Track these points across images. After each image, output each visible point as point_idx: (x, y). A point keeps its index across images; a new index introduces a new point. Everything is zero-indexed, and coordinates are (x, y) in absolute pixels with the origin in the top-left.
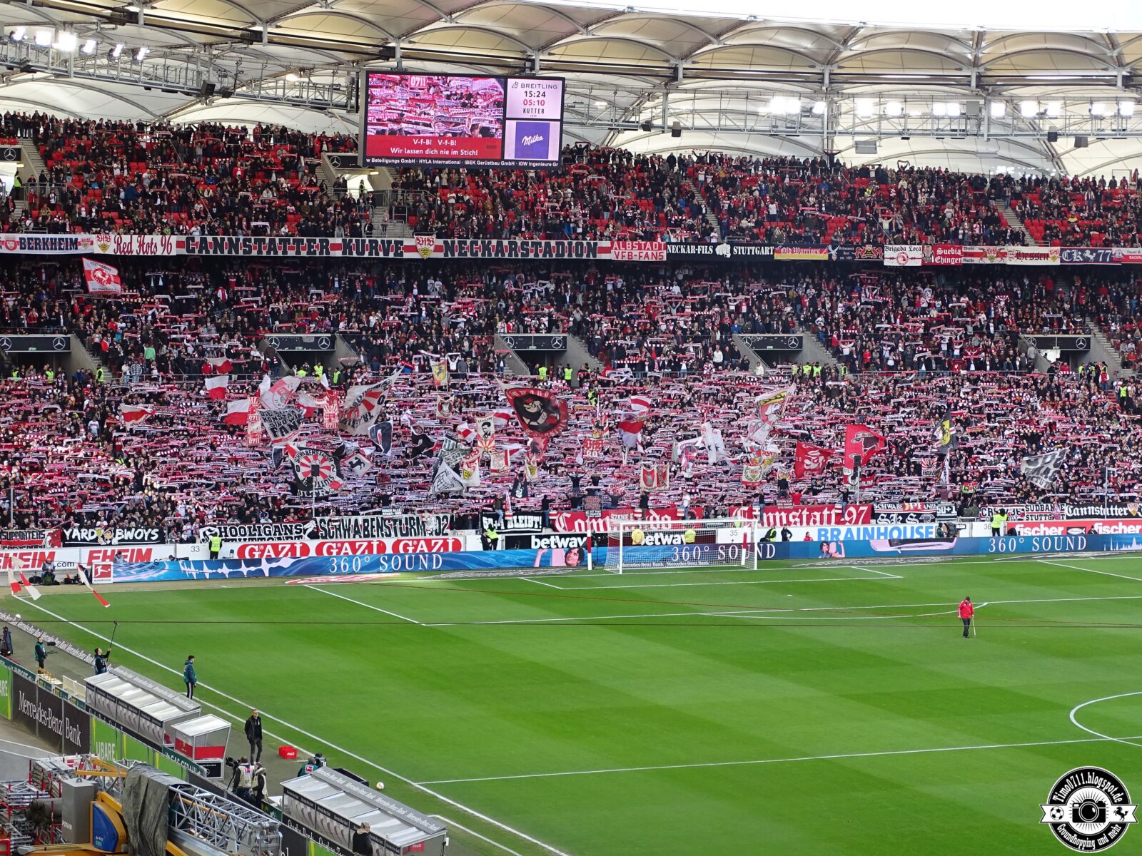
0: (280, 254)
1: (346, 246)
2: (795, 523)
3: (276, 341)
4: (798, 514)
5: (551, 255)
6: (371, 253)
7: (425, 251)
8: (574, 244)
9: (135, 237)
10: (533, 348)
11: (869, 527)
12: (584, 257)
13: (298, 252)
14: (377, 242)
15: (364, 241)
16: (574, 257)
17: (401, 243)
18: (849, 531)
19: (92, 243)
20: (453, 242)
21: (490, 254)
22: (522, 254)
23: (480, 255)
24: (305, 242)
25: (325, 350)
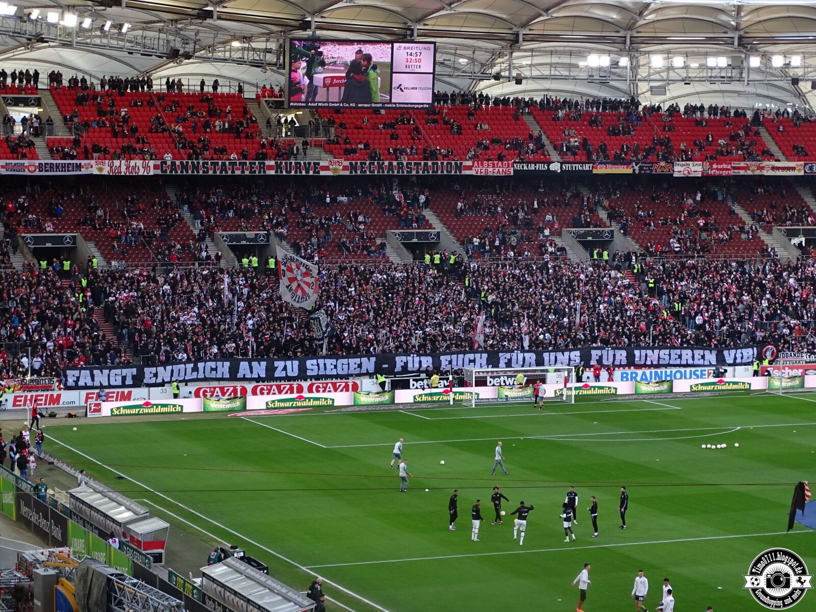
0: (230, 173)
1: (278, 167)
3: (227, 237)
5: (428, 172)
6: (296, 172)
7: (335, 170)
8: (445, 164)
9: (123, 162)
10: (415, 240)
12: (453, 173)
13: (243, 172)
14: (300, 163)
15: (291, 163)
16: (445, 173)
17: (318, 164)
18: (644, 373)
19: (92, 167)
20: (356, 163)
21: (383, 172)
22: (407, 172)
23: (376, 173)
24: (248, 164)
25: (262, 243)
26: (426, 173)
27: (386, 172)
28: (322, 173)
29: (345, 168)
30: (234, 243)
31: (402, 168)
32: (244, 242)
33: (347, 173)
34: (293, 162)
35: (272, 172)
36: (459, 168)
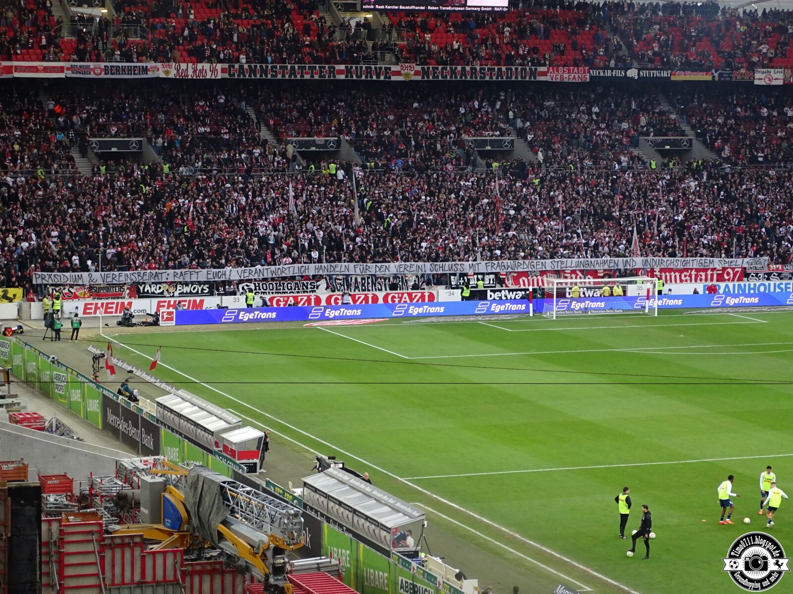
0: (299, 77)
1: (348, 71)
2: (686, 281)
3: (296, 143)
4: (688, 274)
5: (502, 78)
6: (366, 77)
7: (407, 75)
8: (519, 70)
9: (190, 65)
10: (488, 148)
11: (742, 284)
12: (527, 79)
13: (312, 76)
14: (371, 68)
15: (361, 68)
16: (519, 79)
17: (390, 69)
18: (727, 286)
19: (158, 70)
20: (428, 68)
21: (456, 77)
22: (481, 77)
23: (448, 78)
24: (317, 68)
25: (332, 149)
26: (500, 79)
27: (458, 77)
28: (394, 78)
29: (417, 73)
30: (303, 149)
31: (475, 73)
32: (313, 149)
33: (419, 78)
34: (364, 66)
35: (343, 77)
36: (534, 73)
